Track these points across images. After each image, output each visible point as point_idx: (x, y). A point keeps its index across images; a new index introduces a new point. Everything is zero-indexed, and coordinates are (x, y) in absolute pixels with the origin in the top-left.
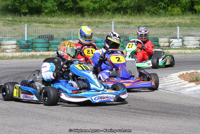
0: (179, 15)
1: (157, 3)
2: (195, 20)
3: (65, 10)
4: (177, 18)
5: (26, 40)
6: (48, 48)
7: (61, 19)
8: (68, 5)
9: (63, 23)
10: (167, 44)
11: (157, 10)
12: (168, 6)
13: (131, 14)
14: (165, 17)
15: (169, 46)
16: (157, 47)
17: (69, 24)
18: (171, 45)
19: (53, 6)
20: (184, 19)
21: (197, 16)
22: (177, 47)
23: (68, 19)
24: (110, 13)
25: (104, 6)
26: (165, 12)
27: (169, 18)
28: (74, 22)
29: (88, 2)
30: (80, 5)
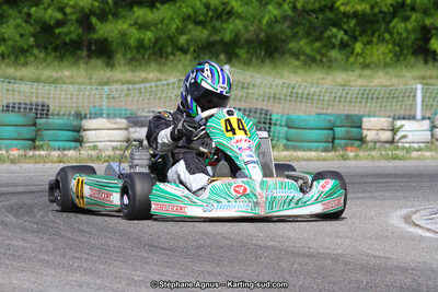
0: (386, 65)
1: (322, 33)
2: (433, 82)
3: (56, 49)
6: (33, 140)
7: (47, 73)
8: (66, 34)
9: (54, 82)
10: (387, 135)
11: (324, 51)
12: (355, 39)
13: (248, 63)
14: (345, 70)
15: (392, 142)
16: (358, 143)
17: (72, 84)
18: (397, 138)
19: (22, 36)
20: (402, 77)
22: (416, 145)
23: (67, 73)
24: (188, 57)
25: (170, 37)
26: (348, 58)
27: (358, 72)
28: (87, 81)
29: (122, 25)
30: (101, 32)
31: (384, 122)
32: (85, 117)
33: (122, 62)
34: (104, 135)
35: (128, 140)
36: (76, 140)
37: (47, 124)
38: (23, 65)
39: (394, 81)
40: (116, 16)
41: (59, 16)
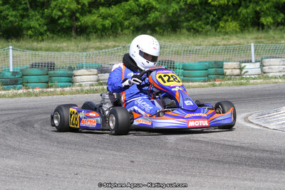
0: (236, 32)
1: (201, 16)
2: (262, 40)
3: (59, 31)
4: (234, 37)
5: (11, 70)
6: (47, 83)
8: (64, 23)
9: (58, 50)
10: (237, 72)
11: (203, 26)
12: (219, 19)
13: (162, 35)
14: (215, 36)
15: (240, 75)
16: (221, 76)
17: (68, 50)
18: (243, 72)
19: (40, 25)
20: (246, 38)
21: (266, 34)
22: (253, 76)
23: (65, 44)
25: (119, 22)
26: (216, 30)
27: (222, 37)
28: (76, 48)
29: (94, 18)
30: (83, 22)
31: (235, 64)
32: (74, 69)
33: (94, 37)
34: (85, 78)
35: (98, 80)
36: (70, 82)
37: (54, 73)
38: (41, 41)
39: (242, 41)
40: (90, 12)
41: (60, 13)
